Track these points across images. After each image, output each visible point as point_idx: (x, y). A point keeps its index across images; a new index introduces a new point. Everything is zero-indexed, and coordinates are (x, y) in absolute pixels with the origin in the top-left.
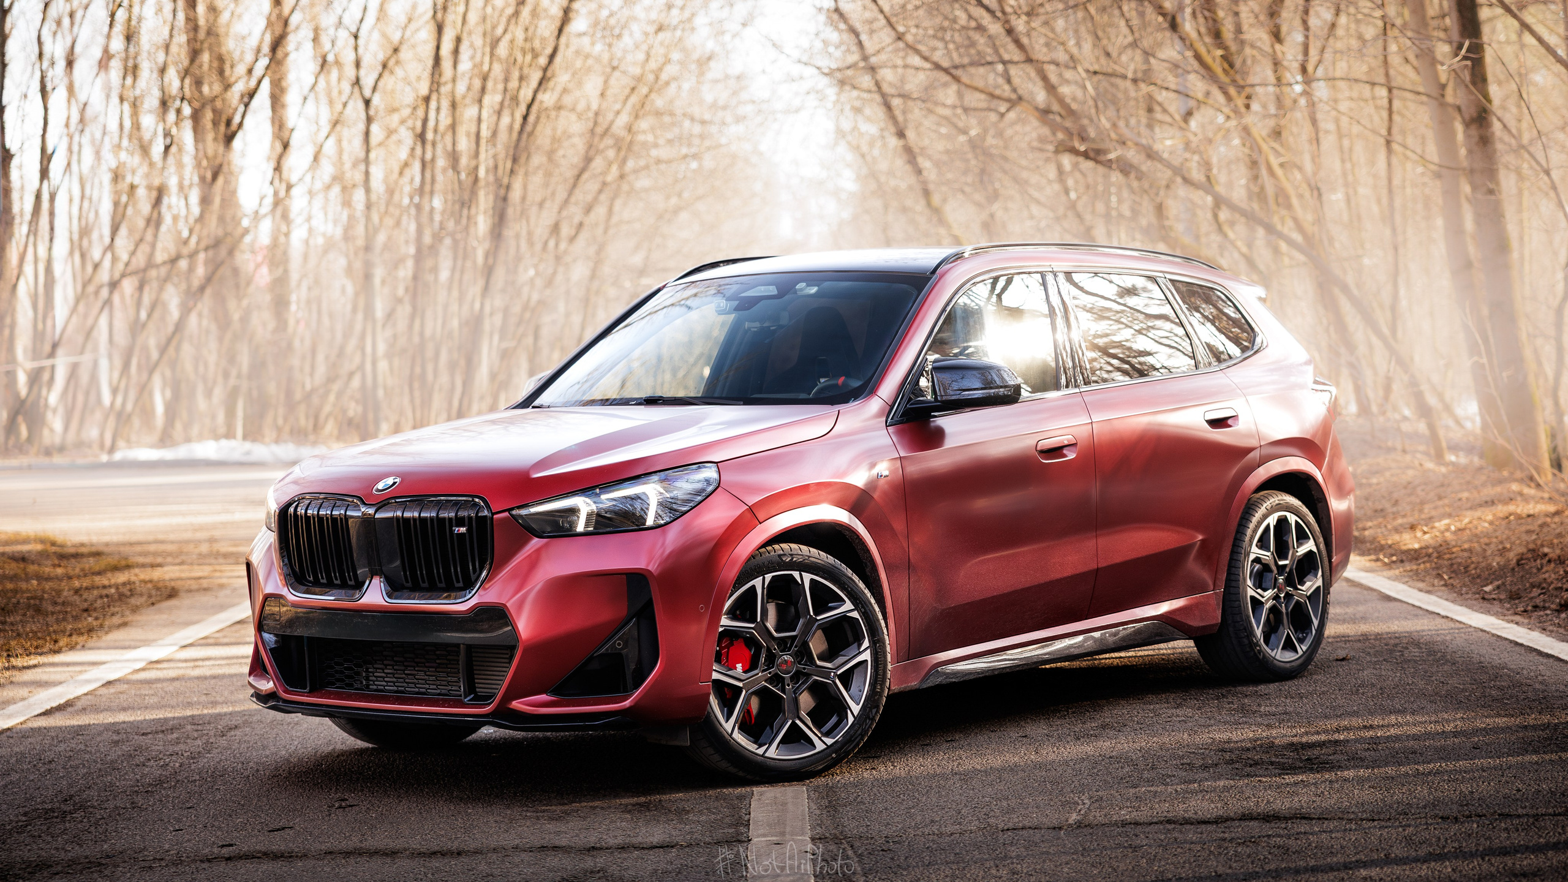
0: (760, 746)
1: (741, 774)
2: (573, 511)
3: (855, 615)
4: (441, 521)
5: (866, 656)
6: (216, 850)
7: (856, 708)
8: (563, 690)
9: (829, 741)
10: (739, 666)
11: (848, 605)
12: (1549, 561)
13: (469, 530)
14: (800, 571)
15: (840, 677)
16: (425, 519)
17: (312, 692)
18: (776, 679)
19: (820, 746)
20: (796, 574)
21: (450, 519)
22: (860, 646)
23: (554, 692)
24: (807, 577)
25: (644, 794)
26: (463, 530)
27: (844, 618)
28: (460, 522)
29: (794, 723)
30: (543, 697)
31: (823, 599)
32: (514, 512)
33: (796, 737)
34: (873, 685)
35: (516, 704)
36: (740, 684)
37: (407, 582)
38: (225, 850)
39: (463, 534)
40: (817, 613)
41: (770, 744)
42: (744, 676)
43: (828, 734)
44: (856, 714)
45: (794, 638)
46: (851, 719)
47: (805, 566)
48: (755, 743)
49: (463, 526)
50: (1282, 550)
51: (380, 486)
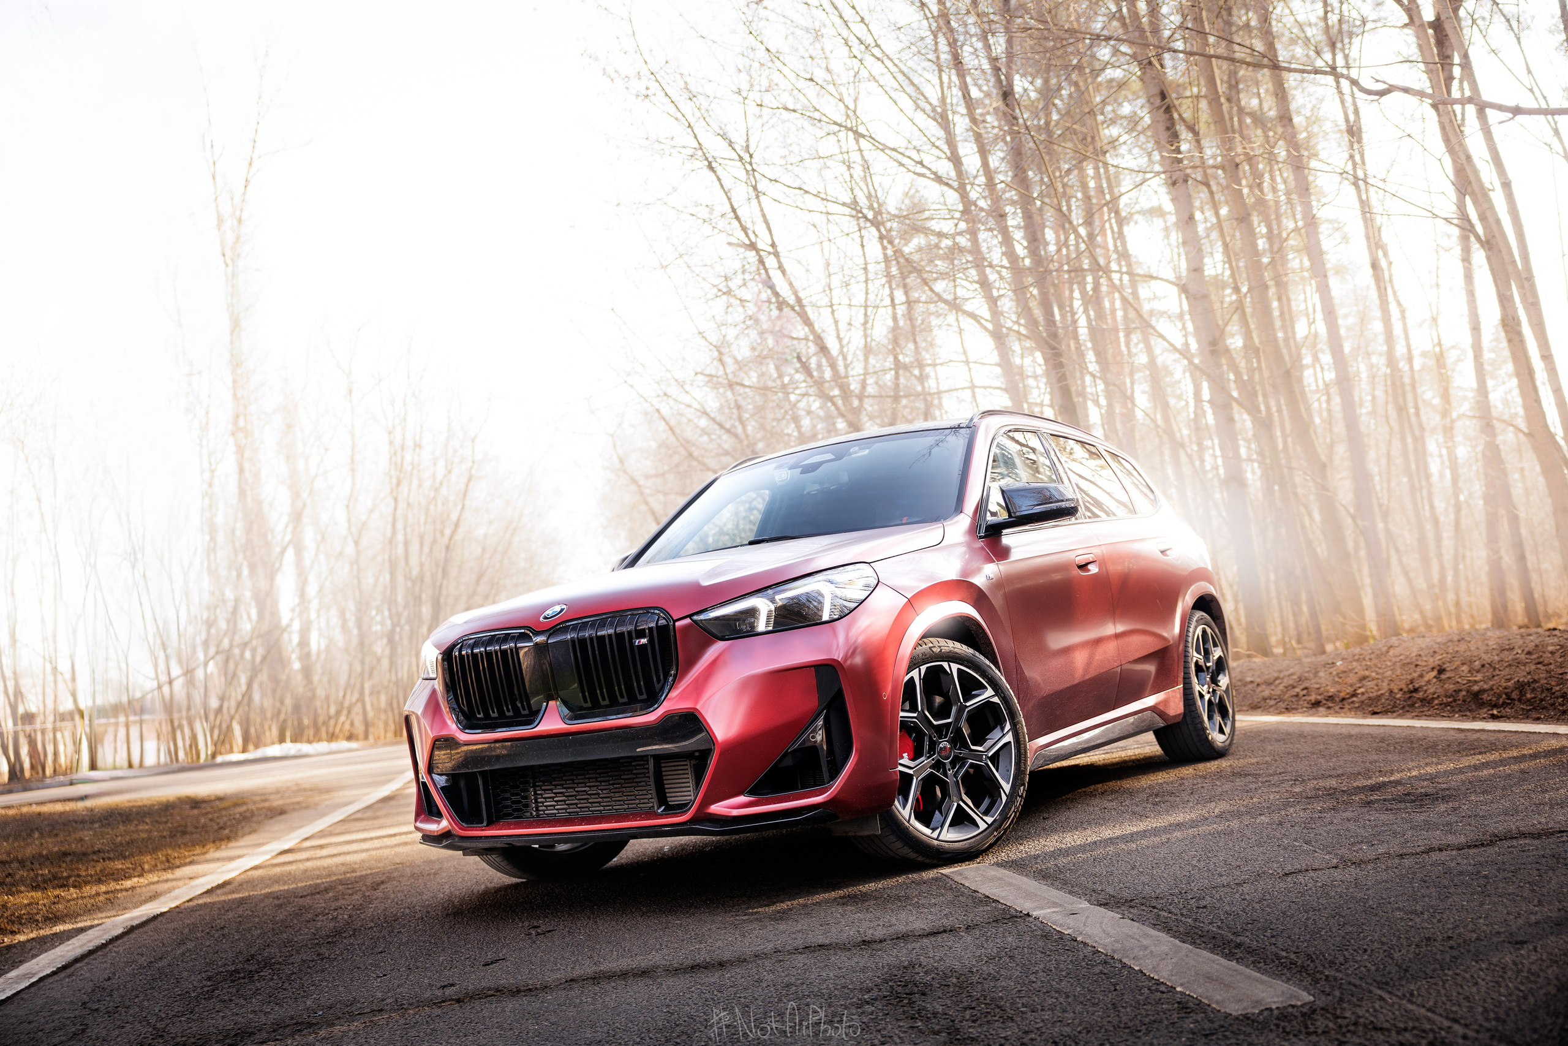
0: (934, 830)
1: (920, 859)
2: (752, 612)
3: (996, 700)
4: (620, 636)
5: (1009, 738)
6: (439, 993)
7: (1007, 787)
8: (761, 789)
9: (989, 820)
10: (905, 755)
11: (990, 692)
12: (1258, 685)
13: (651, 641)
14: (948, 661)
15: (992, 758)
16: (603, 637)
17: (490, 824)
18: (938, 765)
19: (983, 826)
20: (945, 665)
21: (630, 633)
22: (1002, 729)
23: (751, 793)
24: (955, 667)
25: (840, 888)
26: (644, 641)
27: (988, 704)
28: (641, 634)
29: (959, 805)
30: (742, 799)
31: (970, 686)
32: (695, 618)
33: (961, 819)
34: (1018, 764)
35: (718, 808)
36: (911, 772)
37: (586, 702)
38: (448, 992)
39: (644, 645)
40: (966, 700)
41: (942, 826)
42: (912, 764)
43: (986, 813)
44: (1007, 792)
45: (948, 725)
46: (1004, 798)
47: (953, 658)
48: (928, 826)
49: (644, 637)
50: (1207, 654)
51: (549, 612)
